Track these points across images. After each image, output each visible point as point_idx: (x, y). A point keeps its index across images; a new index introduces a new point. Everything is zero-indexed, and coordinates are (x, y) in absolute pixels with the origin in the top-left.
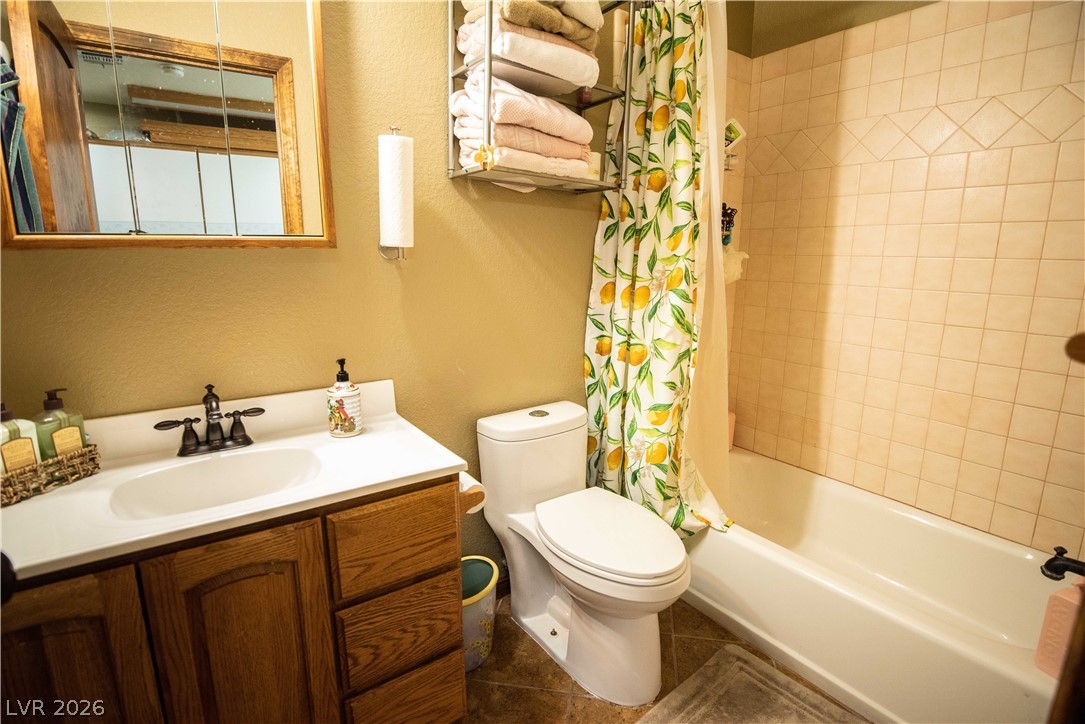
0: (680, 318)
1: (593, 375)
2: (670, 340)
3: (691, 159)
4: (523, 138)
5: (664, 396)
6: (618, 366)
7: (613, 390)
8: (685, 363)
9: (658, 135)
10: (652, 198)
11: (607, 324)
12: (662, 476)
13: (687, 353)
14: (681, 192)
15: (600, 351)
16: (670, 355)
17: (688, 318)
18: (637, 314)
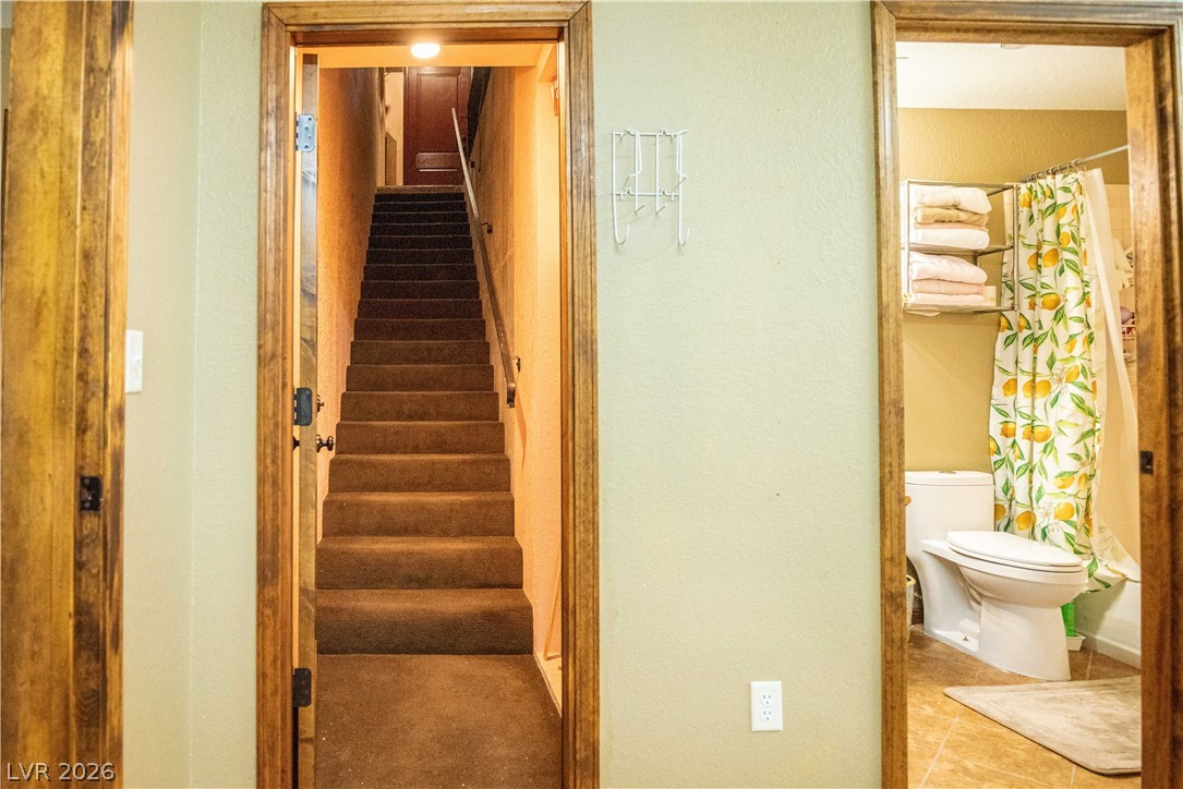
0: (1080, 404)
1: (998, 452)
2: (1072, 420)
3: (1080, 285)
5: (1070, 465)
6: (1024, 444)
7: (1018, 464)
8: (1089, 441)
9: (1048, 272)
10: (1047, 316)
11: (1011, 411)
12: (1072, 531)
13: (1092, 432)
14: (1073, 308)
15: (1005, 433)
16: (1072, 434)
17: (1089, 403)
18: (1039, 402)
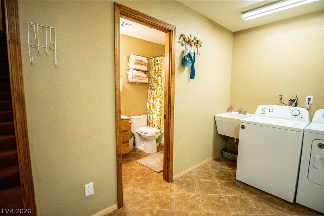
0: (160, 101)
1: (148, 111)
2: (159, 105)
3: (161, 79)
4: (137, 78)
5: (158, 113)
6: (152, 109)
7: (151, 113)
8: (161, 108)
9: (157, 76)
10: (156, 85)
11: (150, 103)
12: (158, 125)
13: (162, 106)
14: (160, 84)
15: (150, 107)
16: (159, 107)
17: (161, 101)
18: (154, 101)
